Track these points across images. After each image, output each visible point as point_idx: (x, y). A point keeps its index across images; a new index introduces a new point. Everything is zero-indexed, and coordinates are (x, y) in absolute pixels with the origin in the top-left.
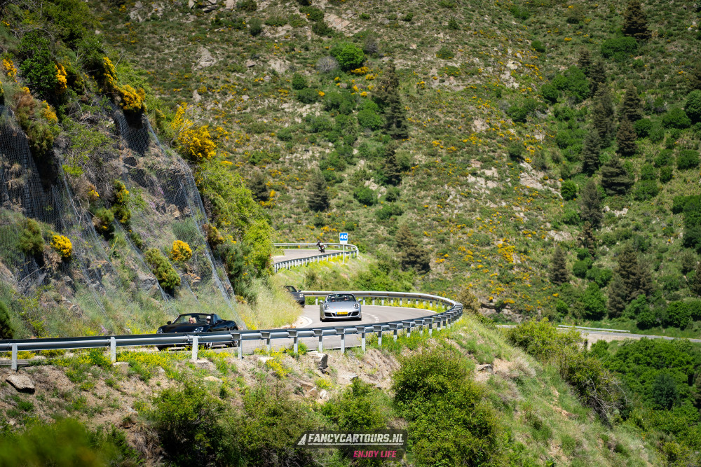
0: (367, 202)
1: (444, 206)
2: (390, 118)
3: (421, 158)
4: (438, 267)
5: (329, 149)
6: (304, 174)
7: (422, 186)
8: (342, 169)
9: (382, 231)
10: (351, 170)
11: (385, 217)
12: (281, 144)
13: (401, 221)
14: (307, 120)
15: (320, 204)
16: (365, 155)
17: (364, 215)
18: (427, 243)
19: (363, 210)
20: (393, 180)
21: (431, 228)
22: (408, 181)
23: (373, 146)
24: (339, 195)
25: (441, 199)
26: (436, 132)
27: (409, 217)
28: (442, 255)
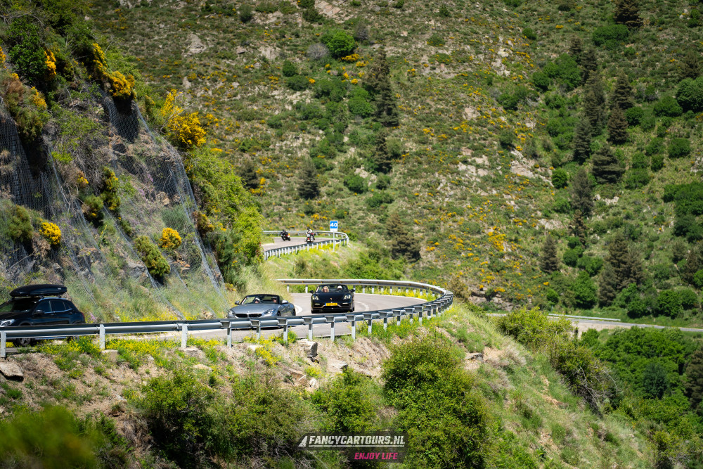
0: (358, 190)
1: (435, 194)
2: (381, 106)
3: (411, 146)
4: (428, 255)
5: (320, 137)
6: (294, 161)
7: (413, 173)
8: (332, 156)
9: (372, 219)
10: (341, 158)
11: (375, 205)
12: (271, 132)
13: (392, 209)
14: (298, 107)
15: (310, 192)
16: (355, 142)
17: (353, 202)
18: (417, 231)
19: (353, 198)
20: (383, 168)
21: (421, 216)
22: (398, 169)
23: (364, 133)
24: (329, 183)
25: (431, 187)
26: (427, 120)
27: (399, 205)
28: (432, 243)
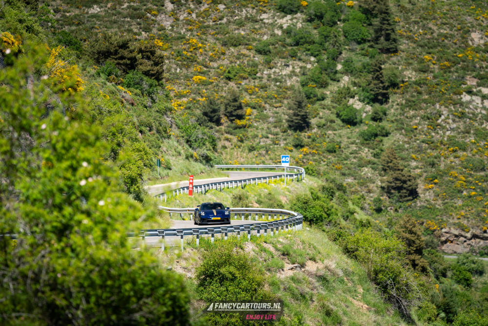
0: (351, 121)
1: (435, 127)
2: (378, 31)
3: (410, 75)
4: (426, 193)
5: (312, 63)
6: (283, 91)
7: (411, 104)
8: (324, 85)
9: (366, 153)
10: (333, 87)
11: (370, 138)
12: (259, 58)
13: (387, 142)
14: (288, 32)
15: (300, 124)
16: (349, 70)
17: (346, 135)
18: (415, 167)
19: (346, 131)
20: (379, 98)
21: (419, 150)
22: (396, 99)
23: (359, 61)
24: (319, 115)
25: (432, 120)
26: (428, 46)
27: (396, 138)
28: (431, 180)
